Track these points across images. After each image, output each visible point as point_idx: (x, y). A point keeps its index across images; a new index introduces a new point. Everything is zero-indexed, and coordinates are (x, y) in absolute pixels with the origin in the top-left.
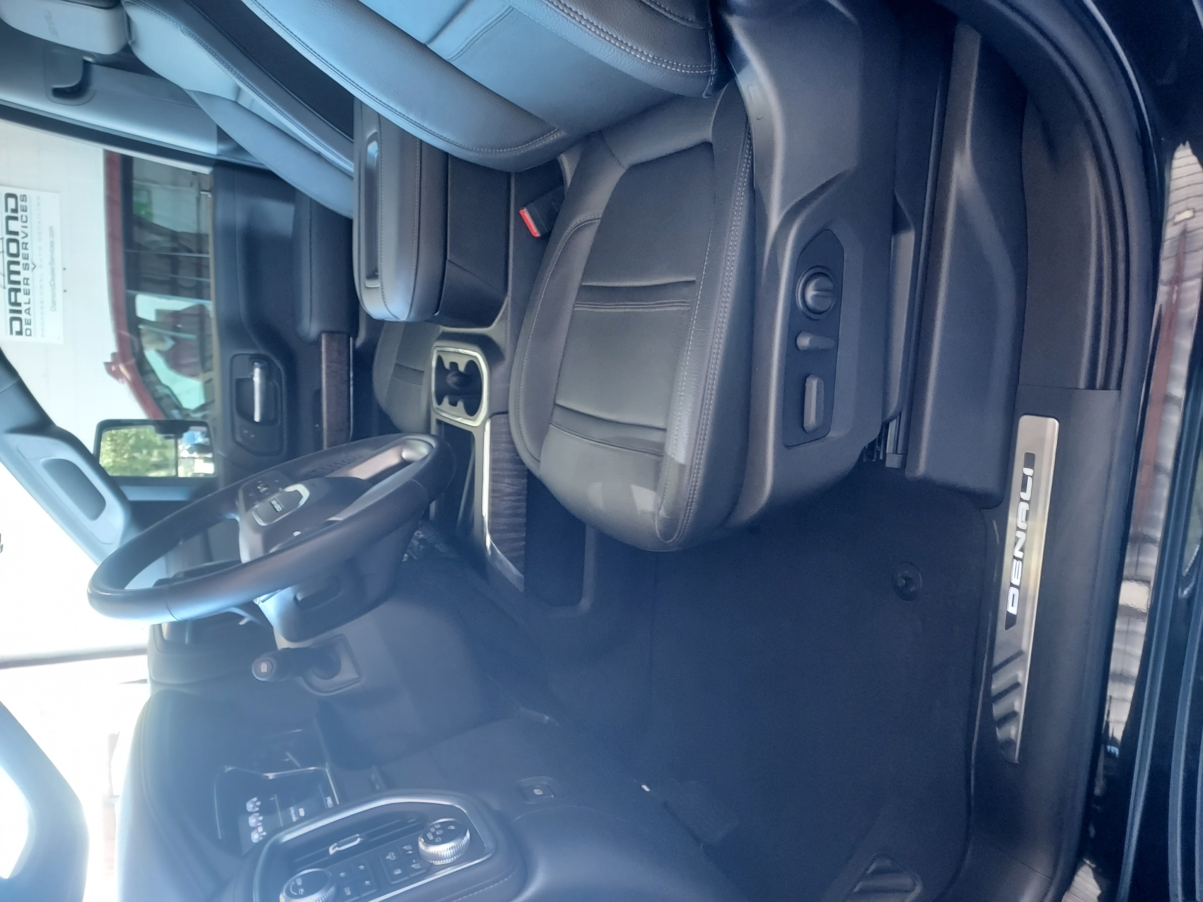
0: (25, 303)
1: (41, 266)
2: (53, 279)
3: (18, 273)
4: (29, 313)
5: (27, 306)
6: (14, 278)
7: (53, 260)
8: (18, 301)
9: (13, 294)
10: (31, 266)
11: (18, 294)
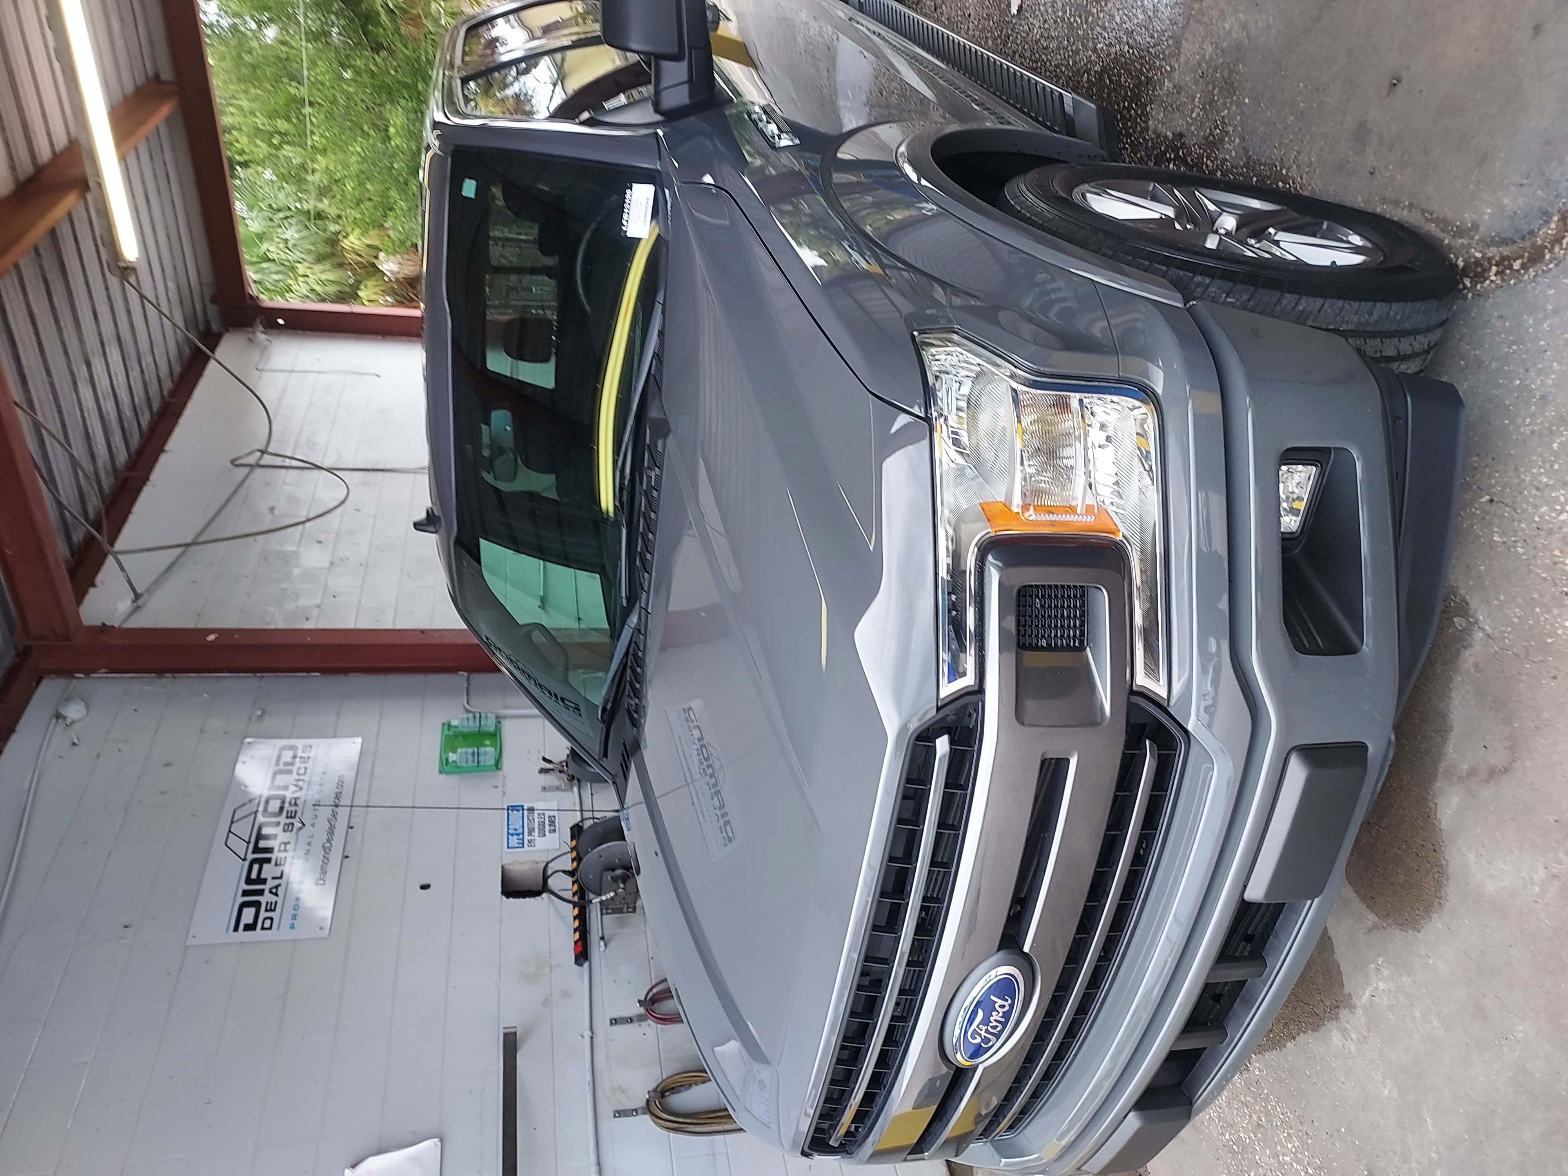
0: (274, 878)
1: (313, 825)
2: (329, 841)
3: (275, 837)
4: (276, 894)
5: (277, 882)
6: (262, 844)
7: (334, 815)
8: (263, 876)
9: (256, 867)
10: (298, 825)
11: (265, 866)
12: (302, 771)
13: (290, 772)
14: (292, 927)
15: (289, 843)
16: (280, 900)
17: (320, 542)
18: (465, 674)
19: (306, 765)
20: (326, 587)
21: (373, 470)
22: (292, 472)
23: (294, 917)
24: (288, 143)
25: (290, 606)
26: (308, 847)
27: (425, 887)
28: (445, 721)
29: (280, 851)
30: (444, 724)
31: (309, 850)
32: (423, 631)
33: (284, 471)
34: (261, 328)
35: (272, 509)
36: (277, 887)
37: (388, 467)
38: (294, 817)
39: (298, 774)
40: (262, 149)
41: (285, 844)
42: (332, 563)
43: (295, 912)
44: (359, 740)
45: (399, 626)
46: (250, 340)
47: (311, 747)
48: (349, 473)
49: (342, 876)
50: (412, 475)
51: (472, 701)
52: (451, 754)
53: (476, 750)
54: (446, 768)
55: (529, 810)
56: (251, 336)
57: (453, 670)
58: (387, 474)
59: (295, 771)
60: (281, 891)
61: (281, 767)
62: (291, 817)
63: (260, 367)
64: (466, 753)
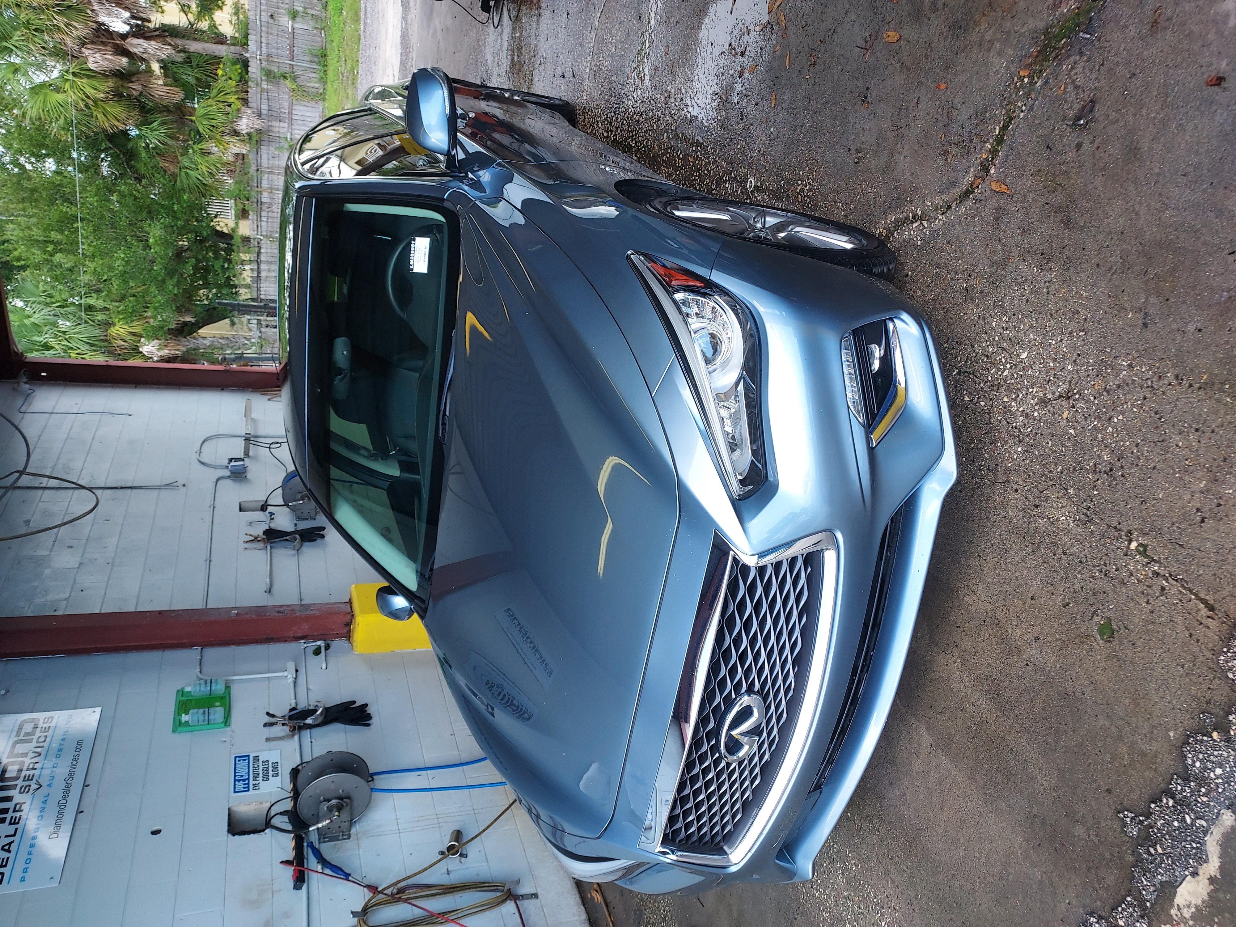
1: (49, 786)
2: (64, 798)
7: (71, 775)
10: (34, 786)
12: (42, 739)
13: (30, 741)
14: (23, 879)
15: (25, 803)
16: (12, 856)
17: (71, 547)
18: (199, 648)
19: (45, 734)
20: (74, 583)
21: (122, 488)
22: (47, 492)
23: (25, 870)
24: (61, 251)
25: (39, 600)
26: (44, 805)
27: (155, 833)
28: (179, 688)
29: (14, 811)
30: (178, 691)
31: (44, 808)
32: (160, 612)
33: (41, 491)
34: (25, 380)
35: (27, 522)
36: (10, 844)
37: (135, 485)
38: (32, 780)
39: (37, 742)
40: (37, 255)
41: (21, 804)
42: (81, 564)
43: (27, 866)
44: (98, 710)
45: (139, 609)
46: (14, 389)
47: (52, 718)
48: (101, 491)
49: (75, 828)
50: (157, 491)
51: (205, 670)
52: (183, 715)
53: (207, 710)
54: (178, 725)
55: (254, 758)
56: (15, 386)
57: (189, 645)
58: (134, 491)
59: (35, 740)
60: (13, 847)
61: (21, 737)
62: (28, 780)
63: (22, 410)
64: (197, 713)
